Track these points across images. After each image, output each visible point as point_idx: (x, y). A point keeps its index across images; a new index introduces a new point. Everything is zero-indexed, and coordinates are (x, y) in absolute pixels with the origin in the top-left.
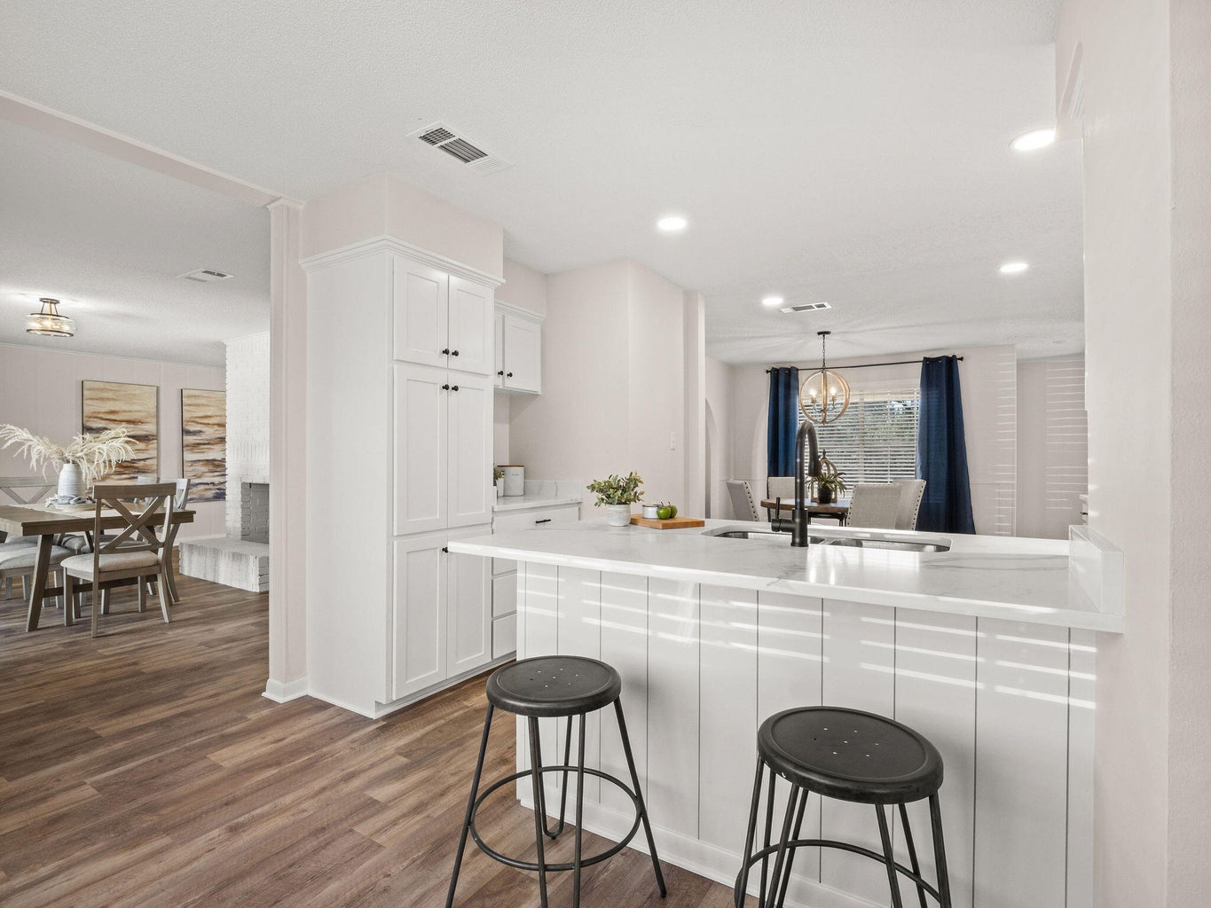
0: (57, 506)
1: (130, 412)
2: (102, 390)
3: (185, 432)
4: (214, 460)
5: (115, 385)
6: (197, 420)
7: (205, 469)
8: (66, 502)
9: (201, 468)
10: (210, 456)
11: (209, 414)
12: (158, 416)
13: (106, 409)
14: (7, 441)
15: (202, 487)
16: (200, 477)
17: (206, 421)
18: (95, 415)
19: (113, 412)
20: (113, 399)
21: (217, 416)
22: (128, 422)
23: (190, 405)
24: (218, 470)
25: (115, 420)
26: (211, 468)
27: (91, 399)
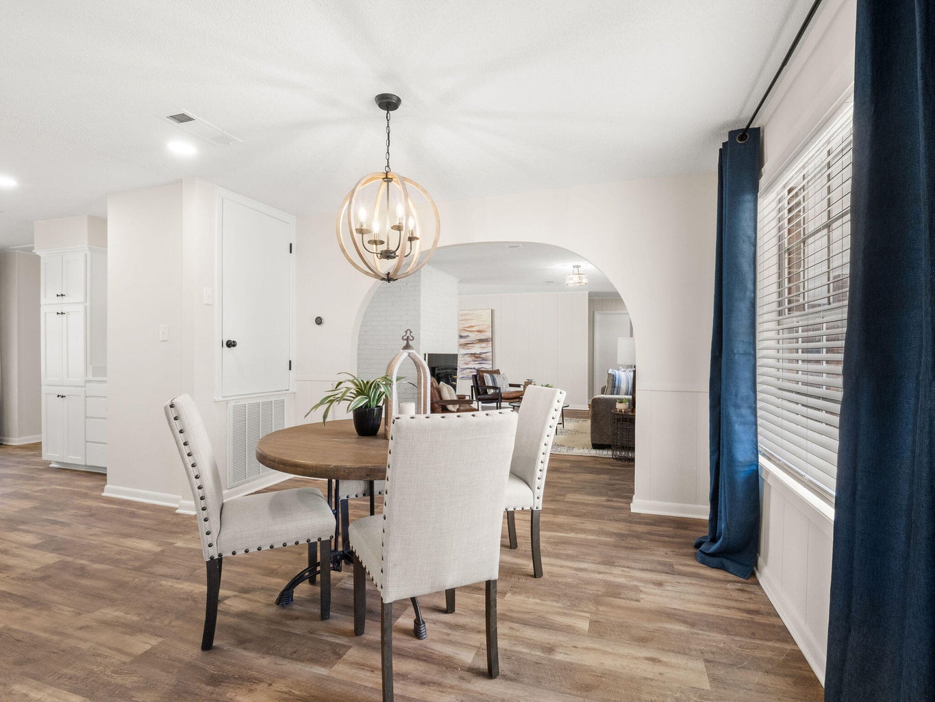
3: (461, 337)
4: (475, 354)
6: (468, 329)
7: (470, 359)
9: (469, 359)
10: (473, 351)
11: (473, 325)
15: (468, 370)
16: (467, 364)
17: (470, 329)
26: (473, 358)
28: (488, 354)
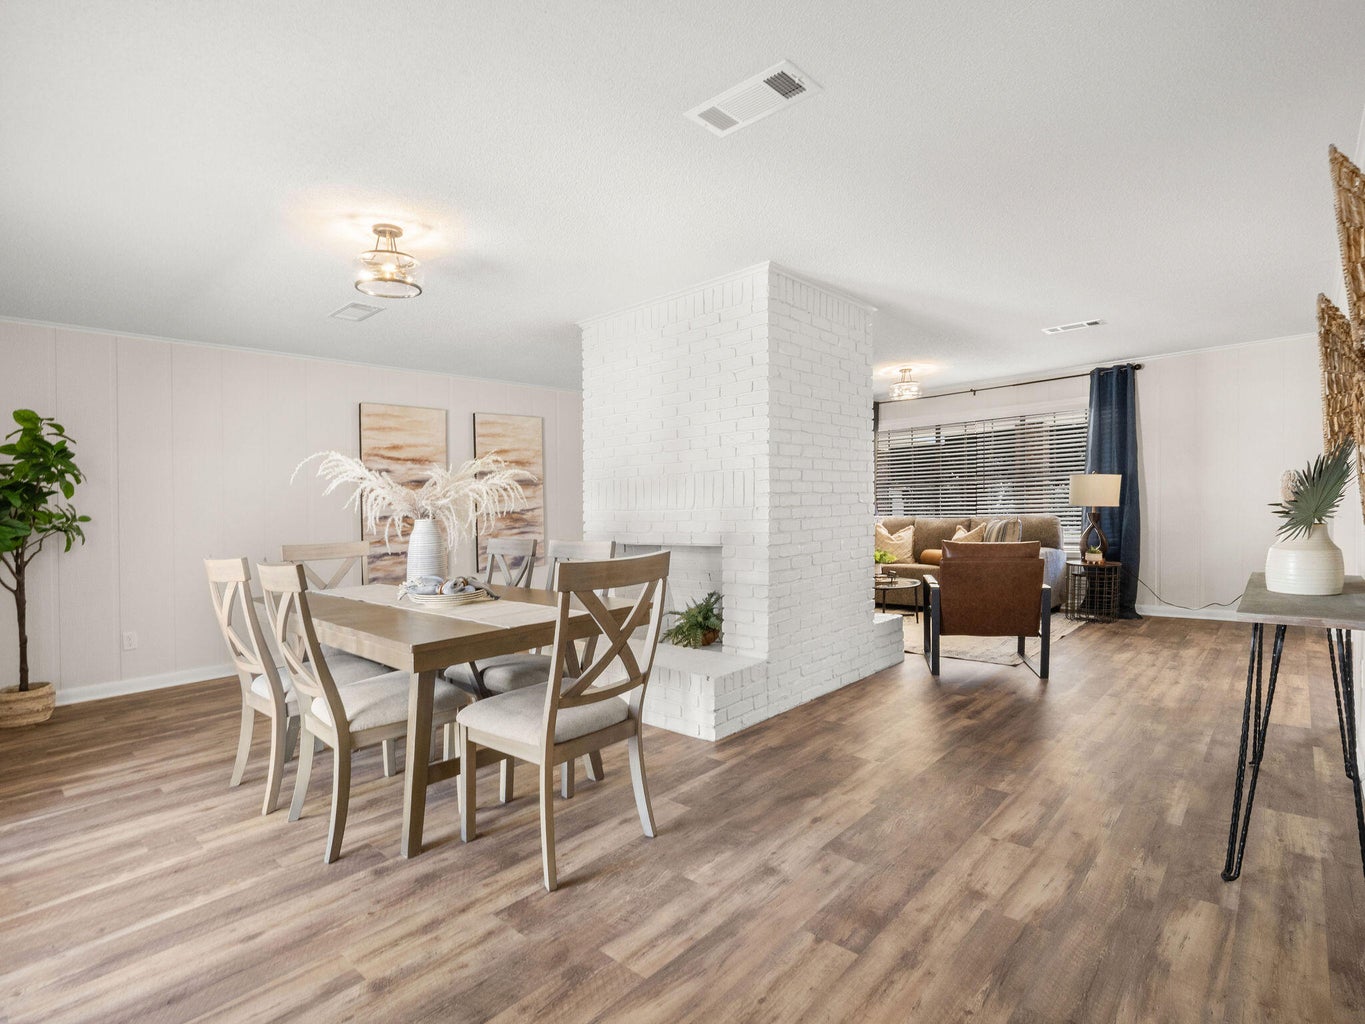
0: (414, 598)
1: (415, 446)
2: (383, 416)
5: (397, 408)
8: (430, 588)
12: (447, 452)
13: (388, 444)
14: (330, 481)
18: (375, 452)
19: (395, 448)
20: (397, 429)
21: (514, 450)
22: (414, 460)
23: (483, 436)
24: (517, 525)
25: (399, 459)
26: (508, 522)
27: (372, 429)
28: (536, 512)
